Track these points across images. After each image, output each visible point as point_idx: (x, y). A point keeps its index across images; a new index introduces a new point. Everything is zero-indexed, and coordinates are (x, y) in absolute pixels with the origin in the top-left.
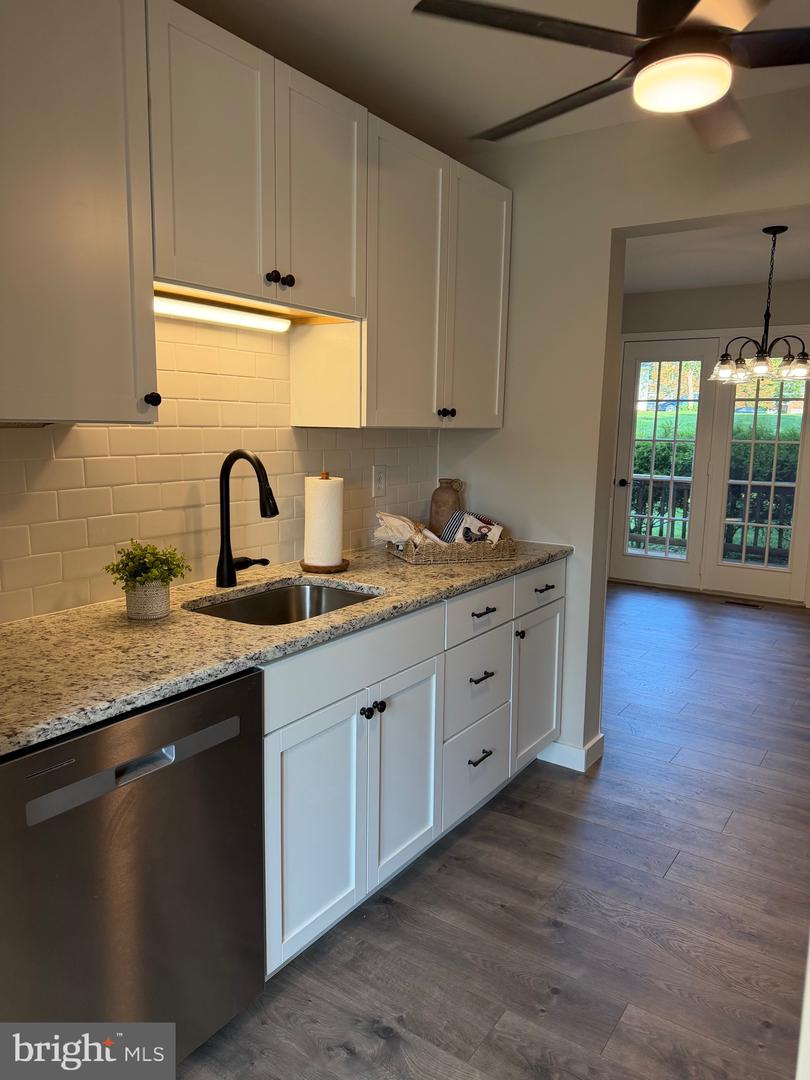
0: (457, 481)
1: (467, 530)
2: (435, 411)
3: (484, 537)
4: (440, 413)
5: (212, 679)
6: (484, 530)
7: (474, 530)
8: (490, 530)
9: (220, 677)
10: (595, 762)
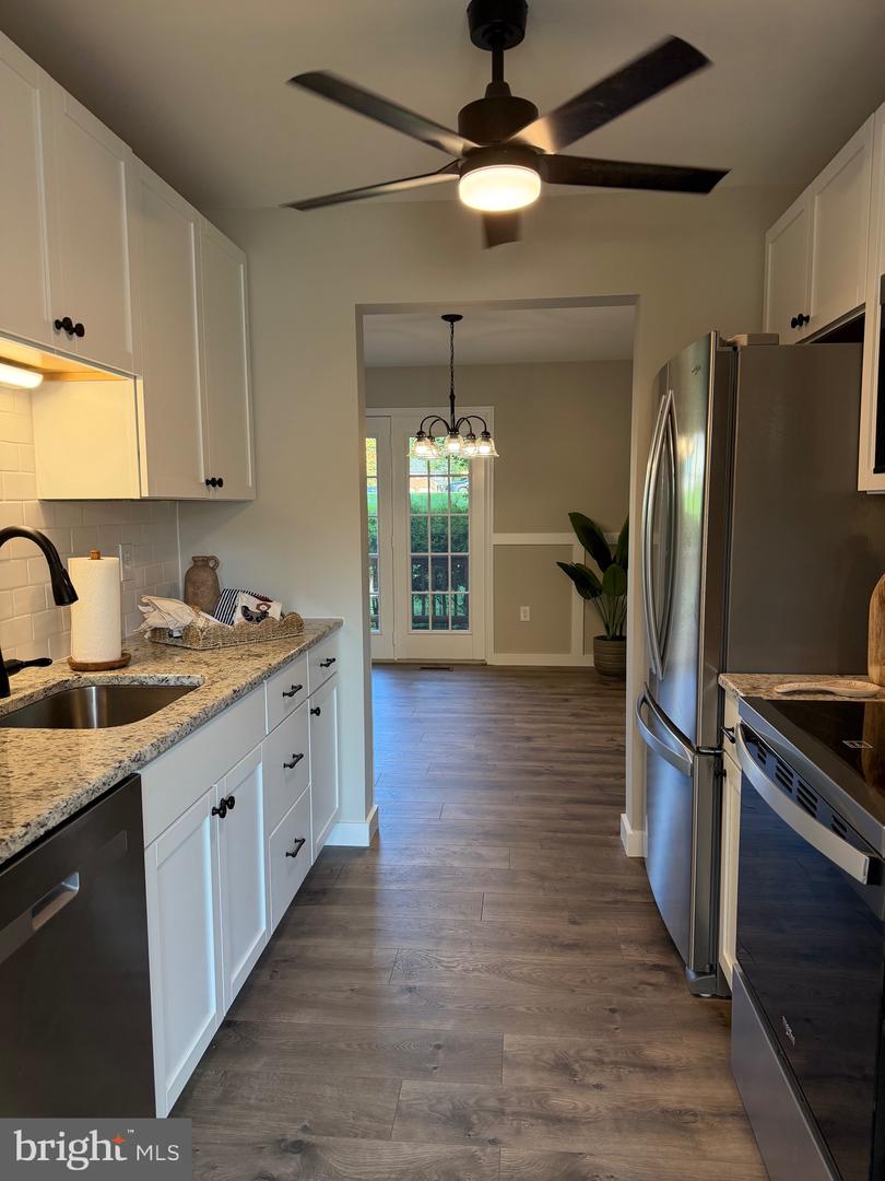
0: (213, 558)
1: (245, 609)
2: (203, 481)
3: (265, 614)
4: (208, 482)
5: (106, 788)
6: (263, 608)
7: (252, 608)
8: (269, 607)
9: (112, 784)
10: (375, 836)
